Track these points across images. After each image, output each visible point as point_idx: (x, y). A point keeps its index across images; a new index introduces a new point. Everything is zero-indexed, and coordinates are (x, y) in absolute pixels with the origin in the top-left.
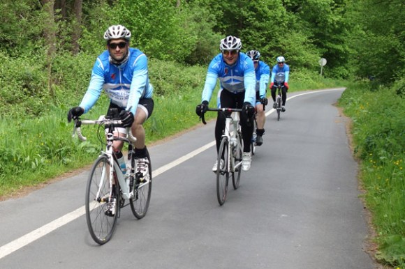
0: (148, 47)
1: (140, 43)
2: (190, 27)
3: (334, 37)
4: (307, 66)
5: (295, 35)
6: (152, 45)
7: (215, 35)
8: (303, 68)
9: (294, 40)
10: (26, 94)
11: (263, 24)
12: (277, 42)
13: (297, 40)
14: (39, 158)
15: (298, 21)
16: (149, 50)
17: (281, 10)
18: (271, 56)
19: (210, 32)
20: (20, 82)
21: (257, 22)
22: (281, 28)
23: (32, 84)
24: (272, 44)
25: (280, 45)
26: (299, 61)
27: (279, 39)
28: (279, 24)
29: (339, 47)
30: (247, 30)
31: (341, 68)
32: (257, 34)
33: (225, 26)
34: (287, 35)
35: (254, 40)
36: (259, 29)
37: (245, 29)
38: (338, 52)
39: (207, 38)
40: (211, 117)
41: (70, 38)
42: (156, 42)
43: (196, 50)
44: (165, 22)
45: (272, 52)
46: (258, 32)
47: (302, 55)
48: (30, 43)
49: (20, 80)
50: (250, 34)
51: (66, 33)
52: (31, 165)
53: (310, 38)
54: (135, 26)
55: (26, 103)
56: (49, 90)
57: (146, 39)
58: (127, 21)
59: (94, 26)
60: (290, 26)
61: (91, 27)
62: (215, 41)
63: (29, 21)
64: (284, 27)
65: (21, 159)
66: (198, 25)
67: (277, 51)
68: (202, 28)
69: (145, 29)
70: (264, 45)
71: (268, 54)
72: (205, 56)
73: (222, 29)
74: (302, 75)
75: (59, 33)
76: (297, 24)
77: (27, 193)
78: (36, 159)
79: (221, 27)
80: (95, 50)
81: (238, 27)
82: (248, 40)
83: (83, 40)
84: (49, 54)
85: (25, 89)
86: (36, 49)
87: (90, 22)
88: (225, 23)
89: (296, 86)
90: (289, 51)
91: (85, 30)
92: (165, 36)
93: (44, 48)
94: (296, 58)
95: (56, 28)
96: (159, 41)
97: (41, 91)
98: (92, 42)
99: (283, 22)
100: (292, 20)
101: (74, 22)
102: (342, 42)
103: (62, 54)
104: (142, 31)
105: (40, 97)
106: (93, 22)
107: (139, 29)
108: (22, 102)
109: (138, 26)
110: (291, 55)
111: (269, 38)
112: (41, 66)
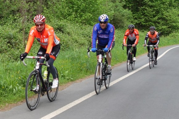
0: (84, 18)
1: (79, 16)
2: (109, 5)
5: (173, 10)
6: (86, 17)
7: (125, 10)
10: (9, 47)
11: (154, 4)
12: (162, 14)
14: (18, 86)
16: (84, 20)
18: (159, 23)
19: (121, 9)
20: (6, 40)
21: (150, 2)
22: (165, 6)
23: (13, 41)
24: (159, 16)
25: (164, 17)
26: (176, 26)
27: (164, 13)
30: (144, 7)
32: (150, 9)
33: (130, 5)
34: (168, 10)
35: (148, 13)
36: (151, 7)
37: (143, 6)
39: (119, 12)
40: (123, 60)
41: (35, 13)
42: (88, 15)
43: (113, 20)
44: (94, 3)
45: (159, 20)
46: (151, 8)
48: (11, 16)
49: (5, 38)
50: (146, 10)
51: (33, 10)
52: (13, 90)
54: (75, 5)
55: (9, 53)
56: (23, 44)
57: (82, 13)
58: (71, 3)
59: (50, 6)
61: (48, 6)
62: (125, 14)
63: (11, 3)
64: (167, 5)
65: (7, 87)
66: (114, 4)
67: (162, 20)
68: (116, 6)
69: (82, 7)
70: (154, 16)
71: (157, 22)
72: (119, 23)
73: (129, 7)
75: (29, 9)
76: (175, 3)
77: (11, 108)
78: (16, 87)
79: (128, 5)
80: (51, 20)
81: (138, 5)
82: (145, 14)
83: (44, 14)
84: (23, 22)
85: (9, 44)
86: (15, 20)
87: (48, 3)
88: (131, 3)
89: (175, 41)
90: (170, 20)
91: (45, 8)
92: (94, 11)
93: (20, 19)
94: (174, 24)
95: (27, 7)
96: (90, 14)
97: (19, 45)
98: (49, 15)
99: (166, 2)
101: (38, 3)
103: (31, 23)
104: (80, 8)
105: (18, 49)
106: (49, 3)
107: (78, 7)
108: (6, 52)
109: (77, 5)
110: (171, 23)
111: (158, 12)
112: (18, 30)
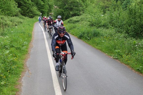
3: (42, 8)
4: (38, 15)
8: (37, 16)
9: (34, 9)
13: (35, 9)
15: (34, 4)
17: (30, 2)
28: (30, 5)
29: (43, 10)
31: (44, 15)
38: (43, 11)
47: (36, 12)
53: (38, 8)
60: (33, 5)
74: (37, 17)
100: (33, 4)
102: (44, 9)
